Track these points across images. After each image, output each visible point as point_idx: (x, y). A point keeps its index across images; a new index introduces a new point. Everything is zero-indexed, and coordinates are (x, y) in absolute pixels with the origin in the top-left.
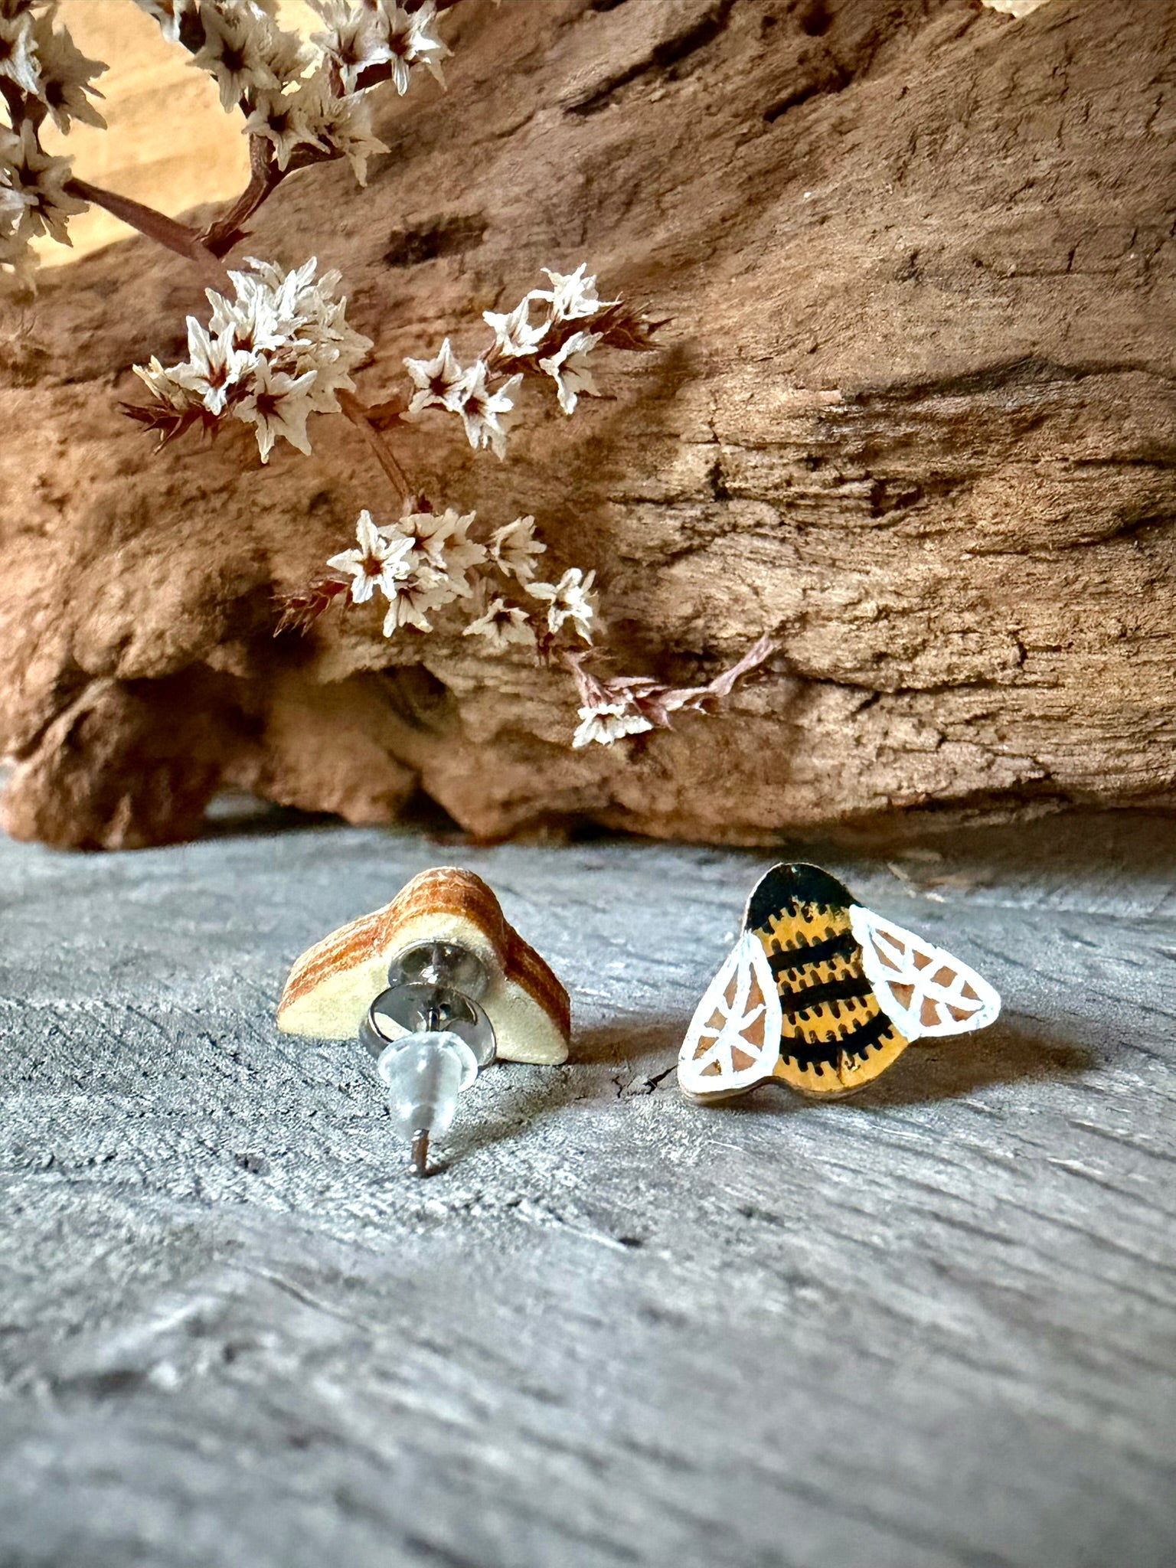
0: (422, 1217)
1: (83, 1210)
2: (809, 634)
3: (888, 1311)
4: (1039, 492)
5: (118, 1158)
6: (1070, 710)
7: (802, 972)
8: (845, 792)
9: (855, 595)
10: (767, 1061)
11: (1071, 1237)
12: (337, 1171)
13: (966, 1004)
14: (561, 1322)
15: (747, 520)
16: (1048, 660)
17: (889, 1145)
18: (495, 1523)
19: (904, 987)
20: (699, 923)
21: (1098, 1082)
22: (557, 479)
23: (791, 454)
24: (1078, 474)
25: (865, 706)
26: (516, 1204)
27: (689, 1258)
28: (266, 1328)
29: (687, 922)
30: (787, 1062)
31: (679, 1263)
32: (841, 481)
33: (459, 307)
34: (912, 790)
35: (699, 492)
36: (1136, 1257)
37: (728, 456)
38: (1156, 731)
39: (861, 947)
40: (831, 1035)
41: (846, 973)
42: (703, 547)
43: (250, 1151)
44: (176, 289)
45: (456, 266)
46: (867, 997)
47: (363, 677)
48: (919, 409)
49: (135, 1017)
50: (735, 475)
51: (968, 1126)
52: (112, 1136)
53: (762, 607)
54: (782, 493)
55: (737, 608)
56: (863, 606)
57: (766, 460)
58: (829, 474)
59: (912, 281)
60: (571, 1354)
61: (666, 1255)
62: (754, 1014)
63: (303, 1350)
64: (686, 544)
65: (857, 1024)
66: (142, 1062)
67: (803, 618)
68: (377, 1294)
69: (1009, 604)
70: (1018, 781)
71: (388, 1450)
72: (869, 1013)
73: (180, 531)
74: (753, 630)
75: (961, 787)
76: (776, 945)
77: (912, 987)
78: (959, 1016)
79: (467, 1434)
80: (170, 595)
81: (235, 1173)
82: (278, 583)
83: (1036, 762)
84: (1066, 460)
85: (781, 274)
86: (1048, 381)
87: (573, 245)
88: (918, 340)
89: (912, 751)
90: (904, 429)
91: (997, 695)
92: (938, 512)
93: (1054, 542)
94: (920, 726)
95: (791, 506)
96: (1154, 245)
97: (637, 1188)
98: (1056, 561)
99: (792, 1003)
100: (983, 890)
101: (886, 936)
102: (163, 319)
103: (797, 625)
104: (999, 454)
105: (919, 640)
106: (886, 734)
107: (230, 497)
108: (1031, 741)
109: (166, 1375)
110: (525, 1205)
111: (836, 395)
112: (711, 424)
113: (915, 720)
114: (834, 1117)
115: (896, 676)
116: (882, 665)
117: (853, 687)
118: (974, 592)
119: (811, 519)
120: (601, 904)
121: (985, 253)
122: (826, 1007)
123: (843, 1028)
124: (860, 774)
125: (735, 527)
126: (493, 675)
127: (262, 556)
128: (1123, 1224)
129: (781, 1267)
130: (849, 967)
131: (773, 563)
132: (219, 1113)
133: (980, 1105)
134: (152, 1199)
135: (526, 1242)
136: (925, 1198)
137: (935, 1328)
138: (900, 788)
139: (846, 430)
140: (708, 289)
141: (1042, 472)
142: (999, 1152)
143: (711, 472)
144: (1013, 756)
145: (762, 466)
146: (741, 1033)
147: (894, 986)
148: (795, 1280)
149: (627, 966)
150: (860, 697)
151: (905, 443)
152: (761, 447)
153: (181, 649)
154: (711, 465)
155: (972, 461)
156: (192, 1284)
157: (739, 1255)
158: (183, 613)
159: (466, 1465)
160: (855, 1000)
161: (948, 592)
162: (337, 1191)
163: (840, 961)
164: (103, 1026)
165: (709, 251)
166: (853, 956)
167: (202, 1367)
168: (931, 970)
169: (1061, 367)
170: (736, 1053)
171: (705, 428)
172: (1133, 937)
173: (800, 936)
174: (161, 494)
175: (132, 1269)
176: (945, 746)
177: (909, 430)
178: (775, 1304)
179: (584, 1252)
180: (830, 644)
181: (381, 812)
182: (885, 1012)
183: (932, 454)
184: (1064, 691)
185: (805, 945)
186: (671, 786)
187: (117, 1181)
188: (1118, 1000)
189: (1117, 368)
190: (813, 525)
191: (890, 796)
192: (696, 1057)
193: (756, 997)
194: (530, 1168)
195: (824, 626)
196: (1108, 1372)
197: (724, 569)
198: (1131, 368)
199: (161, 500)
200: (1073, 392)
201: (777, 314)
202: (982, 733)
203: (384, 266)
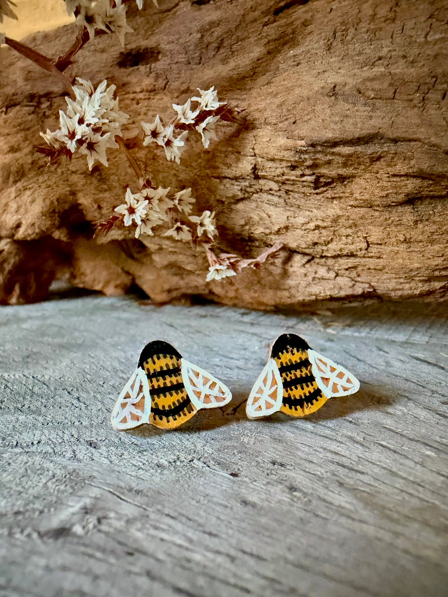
0: (159, 466)
1: (33, 464)
2: (289, 234)
3: (324, 500)
4: (378, 185)
5: (42, 442)
6: (384, 268)
7: (291, 374)
8: (299, 294)
9: (307, 220)
10: (278, 406)
11: (384, 471)
12: (125, 448)
13: (348, 385)
14: (213, 506)
15: (266, 188)
16: (377, 248)
17: (320, 436)
18: (201, 581)
19: (327, 379)
20: (245, 342)
21: (390, 410)
22: (191, 166)
23: (284, 164)
24: (392, 179)
25: (309, 261)
26: (193, 460)
27: (255, 481)
28: (110, 510)
29: (240, 341)
30: (285, 406)
31: (251, 482)
32: (303, 175)
33: (149, 88)
34: (324, 294)
35: (248, 175)
36: (405, 479)
37: (260, 162)
38: (415, 276)
39: (311, 365)
40: (301, 397)
41: (306, 374)
42: (249, 198)
43: (91, 439)
44: (30, 72)
45: (148, 70)
46: (313, 383)
47: (114, 242)
48: (334, 150)
49: (36, 381)
50: (262, 170)
51: (347, 428)
52: (38, 433)
53: (271, 223)
54: (280, 179)
55: (261, 222)
56: (310, 224)
57: (275, 165)
58: (298, 172)
59: (333, 98)
60: (218, 518)
61: (247, 479)
62: (273, 389)
63: (125, 518)
64: (243, 196)
65: (310, 392)
66: (43, 401)
67: (287, 228)
68: (147, 496)
69: (364, 227)
70: (364, 292)
71: (161, 556)
72: (314, 389)
73: (38, 180)
74: (267, 231)
75: (343, 294)
76: (282, 363)
77: (329, 379)
78: (345, 389)
79: (187, 549)
80: (37, 208)
81: (88, 448)
82: (80, 204)
83: (370, 285)
84: (389, 174)
85: (282, 87)
86: (384, 143)
87: (196, 64)
88: (336, 123)
89: (325, 279)
90: (329, 157)
91: (358, 260)
92: (339, 189)
93: (382, 204)
94: (329, 270)
95: (283, 183)
96: (426, 91)
97: (234, 453)
98: (382, 211)
99: (287, 385)
100: (348, 328)
101: (320, 360)
102: (26, 85)
103: (284, 230)
104: (364, 169)
105: (330, 238)
106: (316, 273)
107: (58, 167)
108: (369, 277)
109: (78, 529)
110: (195, 461)
111: (303, 143)
112: (253, 149)
113: (326, 268)
114: (301, 424)
115: (321, 251)
116: (316, 247)
117: (305, 254)
118: (351, 221)
119: (290, 189)
120: (207, 333)
121: (362, 88)
122: (299, 387)
123: (305, 394)
124: (306, 287)
125: (261, 190)
126: (166, 244)
127: (73, 193)
128: (401, 467)
129: (287, 484)
130: (307, 372)
131: (276, 205)
132: (77, 423)
133: (351, 419)
134: (58, 459)
135: (197, 475)
136: (334, 456)
137: (340, 506)
138: (320, 293)
139: (306, 156)
140: (252, 91)
141: (379, 177)
142: (358, 438)
143: (253, 168)
144: (362, 282)
145: (273, 167)
146: (269, 396)
147: (322, 378)
148: (292, 489)
149: (220, 360)
150: (307, 258)
151: (329, 162)
152: (273, 160)
153: (42, 231)
154: (253, 166)
155: (353, 171)
156: (80, 493)
157: (271, 479)
158: (43, 216)
159: (189, 561)
160: (309, 384)
161: (342, 221)
162: (126, 455)
163: (304, 369)
164: (24, 385)
165: (252, 73)
166: (309, 367)
167: (91, 526)
168: (336, 373)
169: (389, 138)
170: (267, 403)
171: (251, 150)
172: (401, 350)
173: (290, 360)
174: (29, 164)
175: (57, 488)
176: (337, 278)
177: (331, 158)
178: (286, 497)
179: (219, 479)
180: (297, 238)
181: (119, 291)
182: (320, 388)
183: (338, 167)
184: (382, 260)
185: (292, 364)
186: (234, 288)
187: (44, 452)
188: (397, 376)
189: (410, 140)
190: (292, 191)
191: (316, 295)
192: (253, 404)
193: (274, 382)
194: (195, 446)
195: (294, 231)
196: (397, 522)
197: (257, 207)
198: (415, 140)
199: (30, 166)
200: (393, 148)
201: (280, 106)
202: (351, 274)
203: (117, 68)
